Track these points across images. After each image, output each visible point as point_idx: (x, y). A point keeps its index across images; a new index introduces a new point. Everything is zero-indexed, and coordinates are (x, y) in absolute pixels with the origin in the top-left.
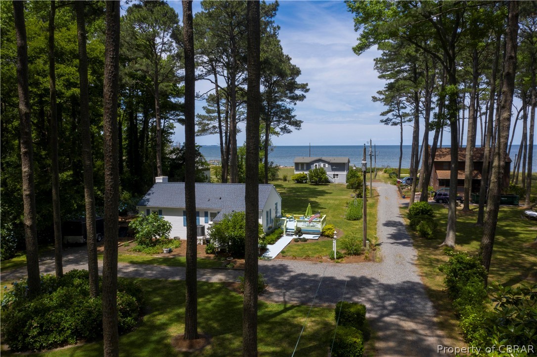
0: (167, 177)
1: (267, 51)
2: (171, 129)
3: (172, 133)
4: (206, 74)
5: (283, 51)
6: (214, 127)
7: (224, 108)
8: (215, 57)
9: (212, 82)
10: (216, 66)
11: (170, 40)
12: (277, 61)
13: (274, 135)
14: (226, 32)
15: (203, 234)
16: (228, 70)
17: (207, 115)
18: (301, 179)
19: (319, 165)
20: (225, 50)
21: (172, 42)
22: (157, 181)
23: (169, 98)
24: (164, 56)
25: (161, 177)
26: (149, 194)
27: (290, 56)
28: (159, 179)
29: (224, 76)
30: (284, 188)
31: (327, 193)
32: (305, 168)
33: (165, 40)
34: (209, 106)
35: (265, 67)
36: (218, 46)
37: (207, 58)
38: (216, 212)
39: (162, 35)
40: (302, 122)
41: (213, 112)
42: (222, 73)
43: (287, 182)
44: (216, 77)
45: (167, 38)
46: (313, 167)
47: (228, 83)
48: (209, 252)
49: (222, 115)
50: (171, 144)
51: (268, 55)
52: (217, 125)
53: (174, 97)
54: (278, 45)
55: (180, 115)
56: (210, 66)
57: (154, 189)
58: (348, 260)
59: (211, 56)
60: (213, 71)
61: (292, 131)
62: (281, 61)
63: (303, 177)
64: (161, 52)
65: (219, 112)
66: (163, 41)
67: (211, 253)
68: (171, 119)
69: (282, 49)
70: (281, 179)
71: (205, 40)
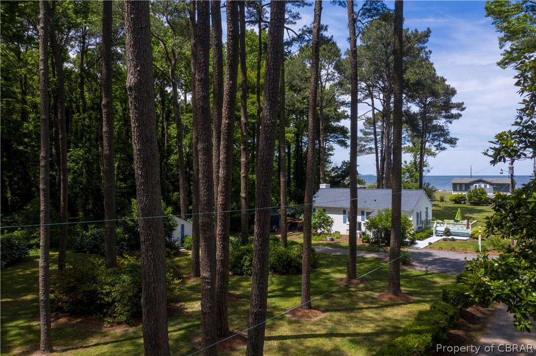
0: (329, 185)
1: (419, 74)
2: (331, 151)
3: (331, 155)
4: (363, 99)
5: (436, 72)
6: (370, 149)
7: (380, 130)
8: (372, 83)
9: (369, 105)
10: (372, 91)
11: (333, 71)
12: (430, 82)
13: (430, 157)
14: (382, 61)
15: (360, 229)
16: (383, 93)
17: (363, 136)
18: (459, 200)
19: (479, 186)
20: (381, 76)
21: (334, 73)
22: (321, 187)
23: (330, 122)
24: (328, 85)
25: (325, 185)
26: (315, 197)
27: (445, 78)
28: (323, 186)
29: (380, 99)
30: (440, 207)
31: (486, 211)
32: (464, 189)
33: (329, 71)
34: (366, 128)
35: (418, 88)
36: (374, 73)
37: (365, 84)
38: (372, 211)
39: (327, 68)
40: (458, 139)
41: (370, 134)
42: (378, 97)
43: (444, 203)
44: (373, 100)
45: (331, 70)
46: (472, 188)
47: (383, 106)
48: (365, 241)
49: (378, 137)
50: (330, 165)
51: (420, 77)
52: (373, 146)
53: (334, 122)
54: (431, 67)
55: (339, 138)
56: (367, 91)
57: (318, 193)
58: (493, 253)
59: (368, 83)
60: (371, 95)
61: (446, 149)
62: (434, 82)
63: (461, 198)
64: (326, 82)
65: (375, 134)
66: (328, 72)
67: (367, 242)
68: (331, 141)
69: (435, 71)
70: (438, 201)
71: (363, 69)
